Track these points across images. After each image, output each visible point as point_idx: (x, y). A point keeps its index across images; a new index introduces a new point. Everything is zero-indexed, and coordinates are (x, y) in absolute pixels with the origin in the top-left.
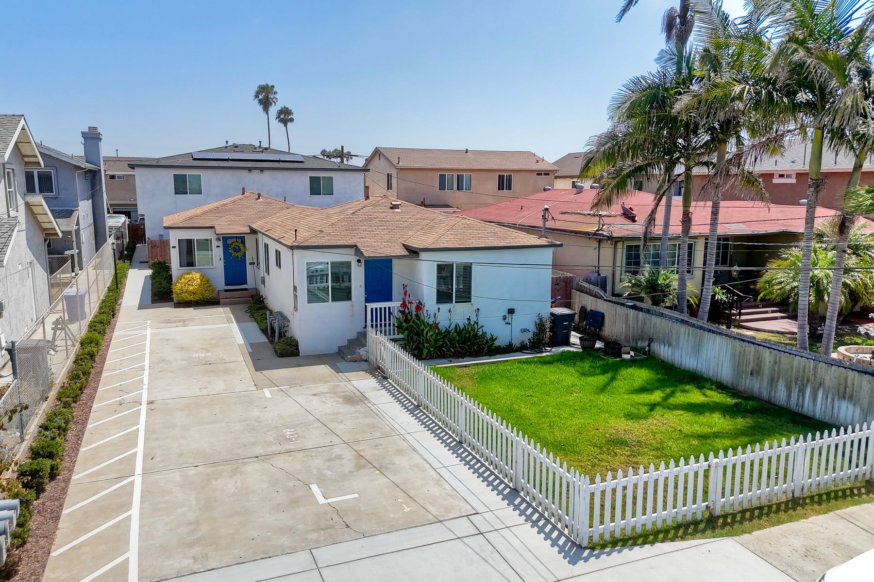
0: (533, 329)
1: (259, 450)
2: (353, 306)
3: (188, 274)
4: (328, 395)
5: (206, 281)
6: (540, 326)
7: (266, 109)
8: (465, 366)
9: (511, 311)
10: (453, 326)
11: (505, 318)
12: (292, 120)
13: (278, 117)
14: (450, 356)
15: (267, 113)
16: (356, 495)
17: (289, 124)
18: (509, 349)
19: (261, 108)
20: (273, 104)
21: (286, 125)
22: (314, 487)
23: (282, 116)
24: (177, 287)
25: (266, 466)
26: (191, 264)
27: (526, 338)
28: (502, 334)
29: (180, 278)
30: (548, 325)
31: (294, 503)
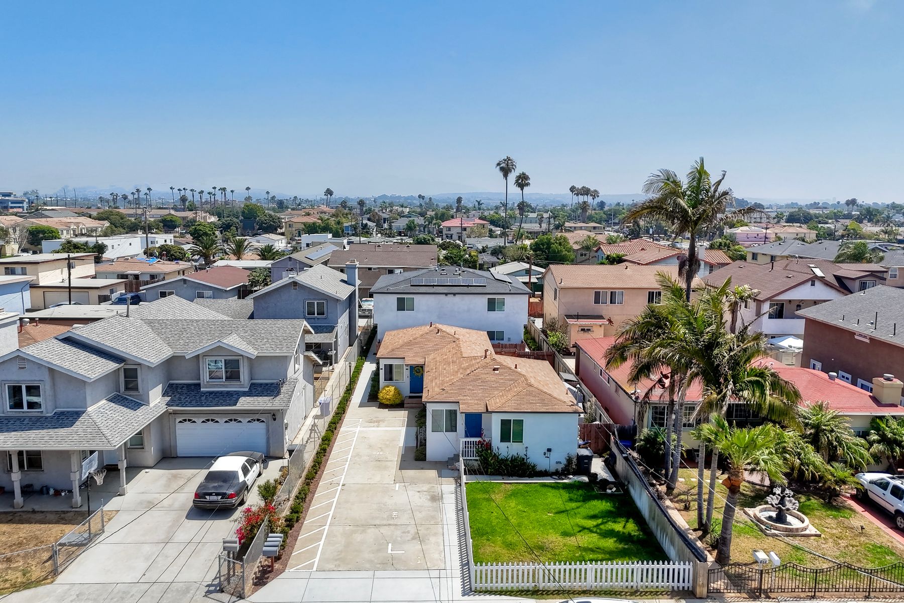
0: (564, 462)
1: (377, 522)
2: (457, 435)
3: (388, 387)
4: (425, 493)
5: (398, 392)
6: (569, 460)
7: (506, 176)
8: (510, 483)
9: (549, 450)
10: (510, 456)
11: (545, 454)
12: (528, 184)
13: (517, 181)
14: (505, 475)
15: (506, 179)
16: (404, 552)
17: (525, 188)
18: (545, 474)
19: (501, 174)
20: (513, 170)
21: (522, 189)
22: (390, 545)
23: (520, 181)
24: (381, 395)
25: (377, 530)
26: (391, 379)
27: (560, 467)
28: (543, 463)
29: (384, 388)
30: (575, 460)
31: (379, 550)
